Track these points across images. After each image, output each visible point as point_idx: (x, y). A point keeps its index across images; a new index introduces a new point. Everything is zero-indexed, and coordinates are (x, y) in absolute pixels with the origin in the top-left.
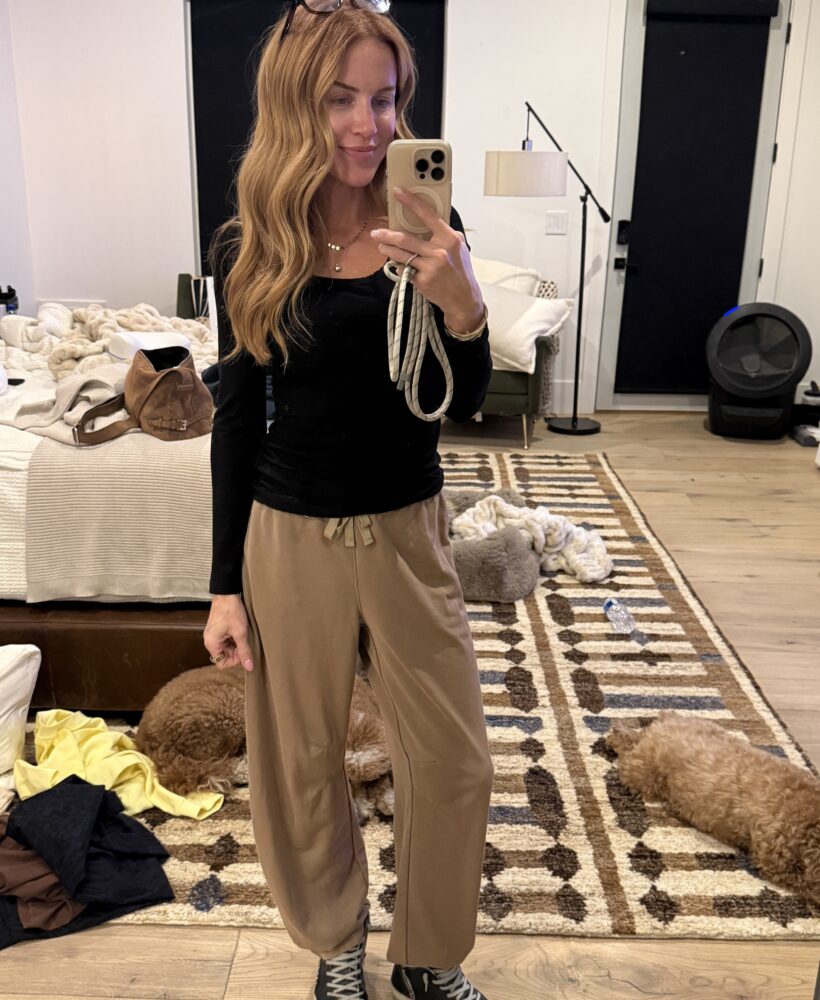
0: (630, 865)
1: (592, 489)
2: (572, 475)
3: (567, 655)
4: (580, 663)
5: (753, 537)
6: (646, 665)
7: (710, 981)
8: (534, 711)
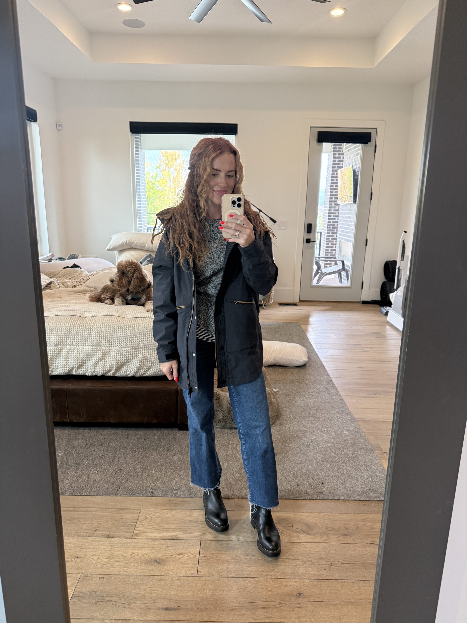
5: (362, 352)
7: (334, 529)
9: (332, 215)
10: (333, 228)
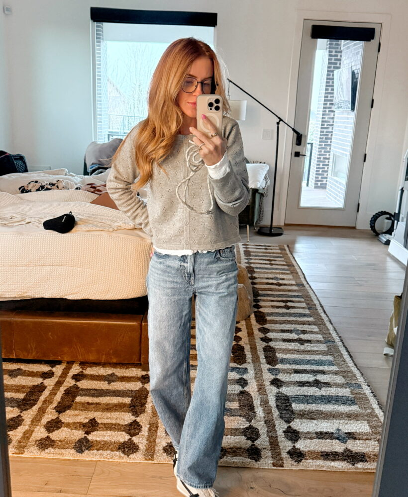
0: (284, 436)
1: (280, 261)
2: (271, 255)
3: (262, 339)
4: (268, 343)
5: (355, 286)
6: (299, 345)
7: (317, 490)
8: (244, 365)
9: (326, 124)
10: (326, 138)
